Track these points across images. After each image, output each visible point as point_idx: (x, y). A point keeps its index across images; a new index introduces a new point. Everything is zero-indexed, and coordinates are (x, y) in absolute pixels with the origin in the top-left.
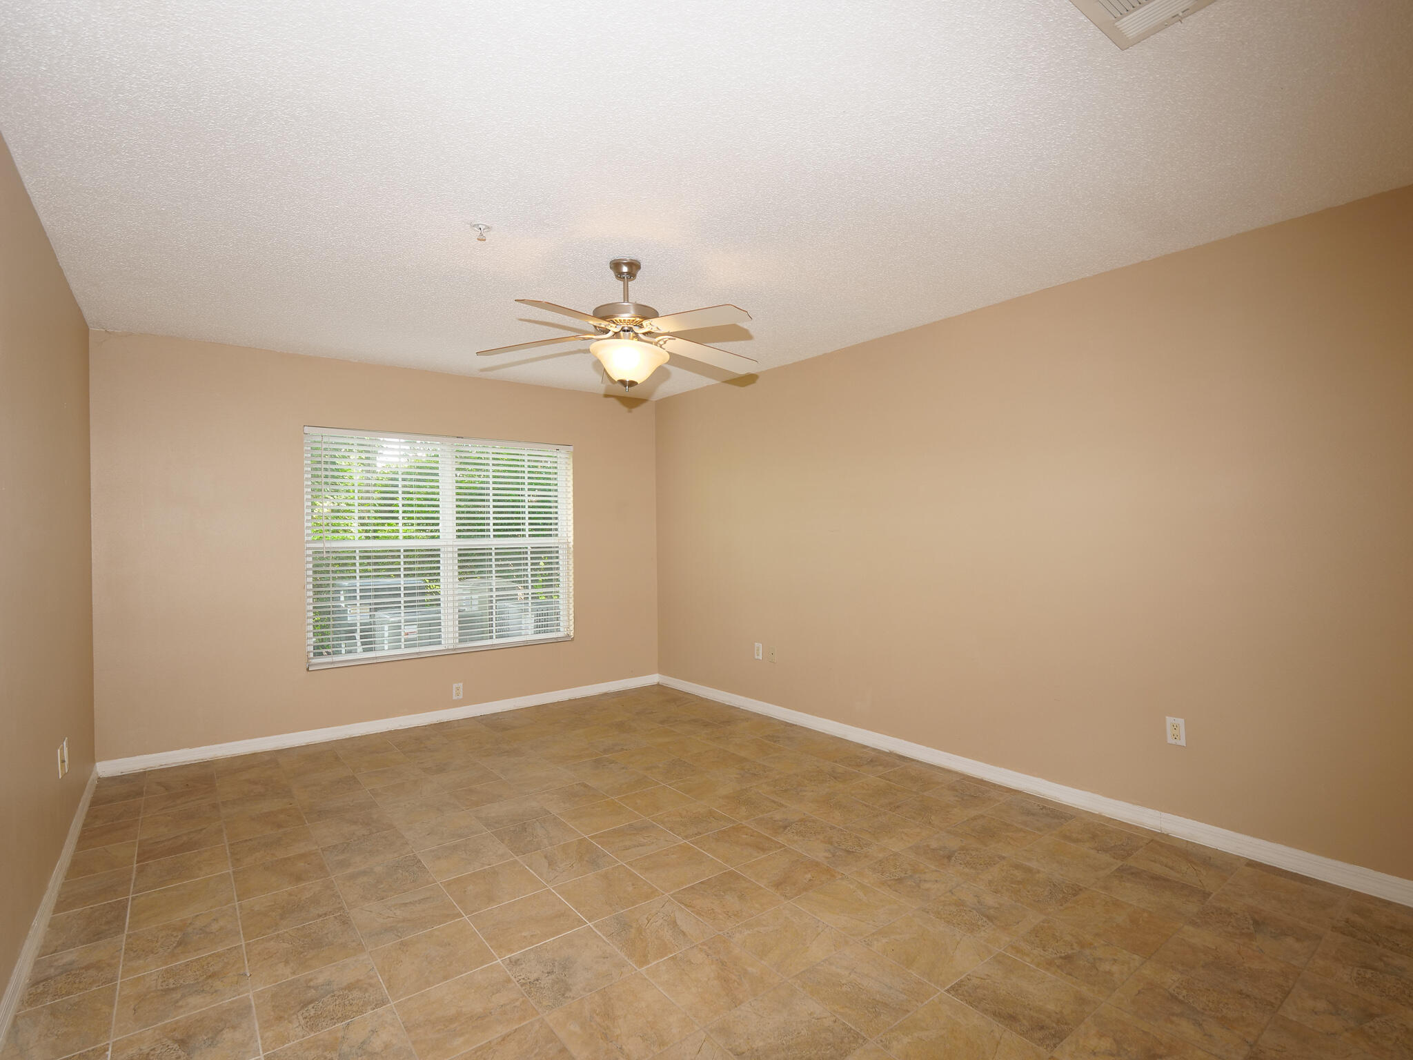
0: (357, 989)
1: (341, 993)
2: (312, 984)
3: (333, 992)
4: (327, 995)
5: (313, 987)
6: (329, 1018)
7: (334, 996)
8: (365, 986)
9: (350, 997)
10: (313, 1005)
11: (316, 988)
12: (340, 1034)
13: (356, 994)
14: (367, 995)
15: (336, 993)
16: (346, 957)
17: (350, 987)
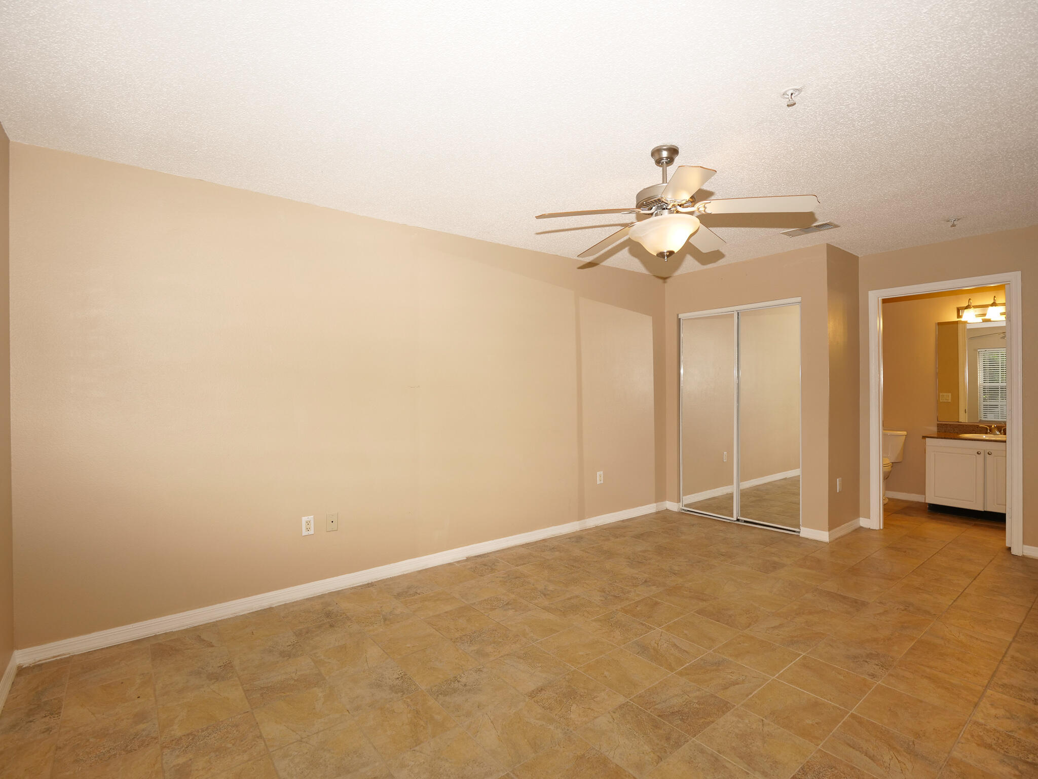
0: (985, 742)
1: (998, 749)
2: (1017, 773)
3: (1004, 755)
4: (1011, 756)
5: (1018, 770)
6: (1021, 744)
7: (1006, 751)
8: (976, 738)
9: (995, 742)
10: (1027, 760)
11: (1016, 767)
12: (1021, 732)
13: (989, 741)
14: (982, 734)
15: (1003, 753)
16: (971, 765)
17: (989, 747)
